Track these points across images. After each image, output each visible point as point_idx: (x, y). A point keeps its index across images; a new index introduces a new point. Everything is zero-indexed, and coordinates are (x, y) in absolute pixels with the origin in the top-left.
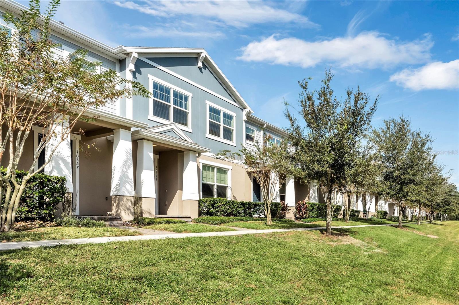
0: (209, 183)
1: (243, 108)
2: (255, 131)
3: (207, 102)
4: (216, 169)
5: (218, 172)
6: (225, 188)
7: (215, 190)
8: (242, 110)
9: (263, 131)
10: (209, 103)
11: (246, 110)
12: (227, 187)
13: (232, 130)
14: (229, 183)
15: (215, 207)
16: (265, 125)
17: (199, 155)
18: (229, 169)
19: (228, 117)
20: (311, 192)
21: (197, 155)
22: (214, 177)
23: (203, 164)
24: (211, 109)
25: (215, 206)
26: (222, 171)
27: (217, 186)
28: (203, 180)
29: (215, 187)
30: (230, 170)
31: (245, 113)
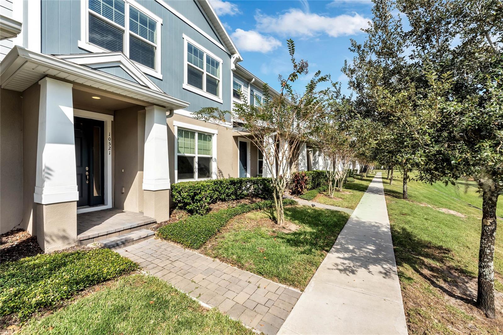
0: (186, 155)
1: (231, 54)
2: (242, 86)
3: (184, 36)
4: (196, 135)
5: (200, 138)
6: (208, 160)
7: (196, 166)
8: (230, 56)
9: (251, 86)
10: (187, 39)
11: (234, 55)
12: (212, 158)
13: (217, 81)
14: (214, 154)
15: (197, 200)
16: (254, 80)
17: (171, 114)
18: (214, 134)
19: (213, 63)
20: (300, 157)
21: (168, 113)
22: (194, 145)
23: (178, 127)
24: (190, 47)
25: (195, 198)
26: (205, 137)
27: (199, 158)
28: (179, 152)
29: (196, 160)
30: (215, 136)
31: (233, 60)
